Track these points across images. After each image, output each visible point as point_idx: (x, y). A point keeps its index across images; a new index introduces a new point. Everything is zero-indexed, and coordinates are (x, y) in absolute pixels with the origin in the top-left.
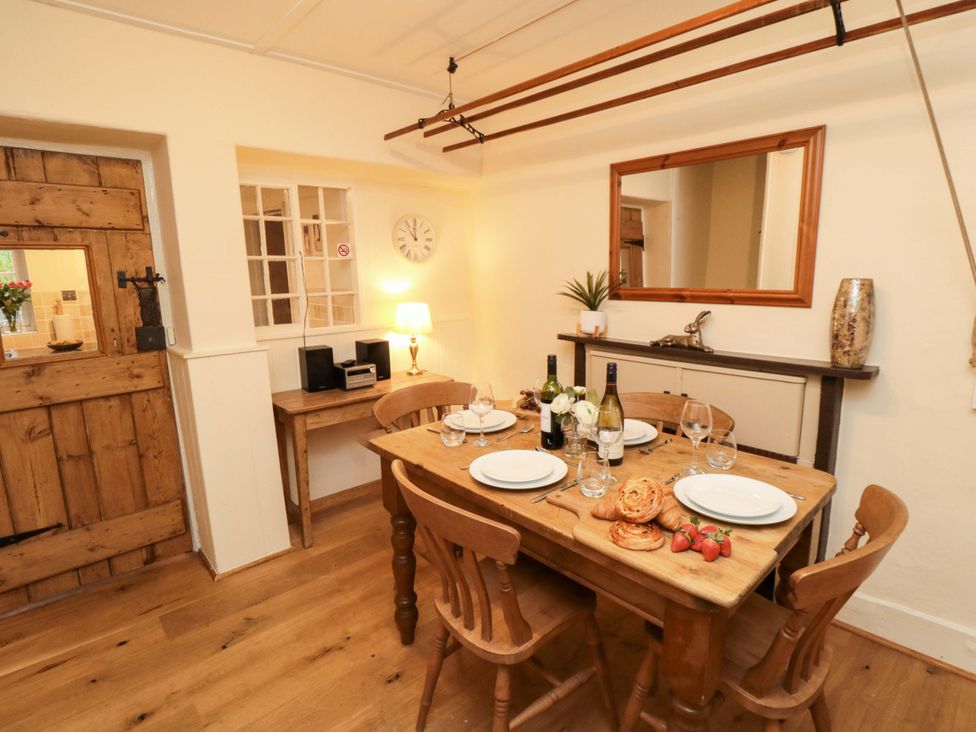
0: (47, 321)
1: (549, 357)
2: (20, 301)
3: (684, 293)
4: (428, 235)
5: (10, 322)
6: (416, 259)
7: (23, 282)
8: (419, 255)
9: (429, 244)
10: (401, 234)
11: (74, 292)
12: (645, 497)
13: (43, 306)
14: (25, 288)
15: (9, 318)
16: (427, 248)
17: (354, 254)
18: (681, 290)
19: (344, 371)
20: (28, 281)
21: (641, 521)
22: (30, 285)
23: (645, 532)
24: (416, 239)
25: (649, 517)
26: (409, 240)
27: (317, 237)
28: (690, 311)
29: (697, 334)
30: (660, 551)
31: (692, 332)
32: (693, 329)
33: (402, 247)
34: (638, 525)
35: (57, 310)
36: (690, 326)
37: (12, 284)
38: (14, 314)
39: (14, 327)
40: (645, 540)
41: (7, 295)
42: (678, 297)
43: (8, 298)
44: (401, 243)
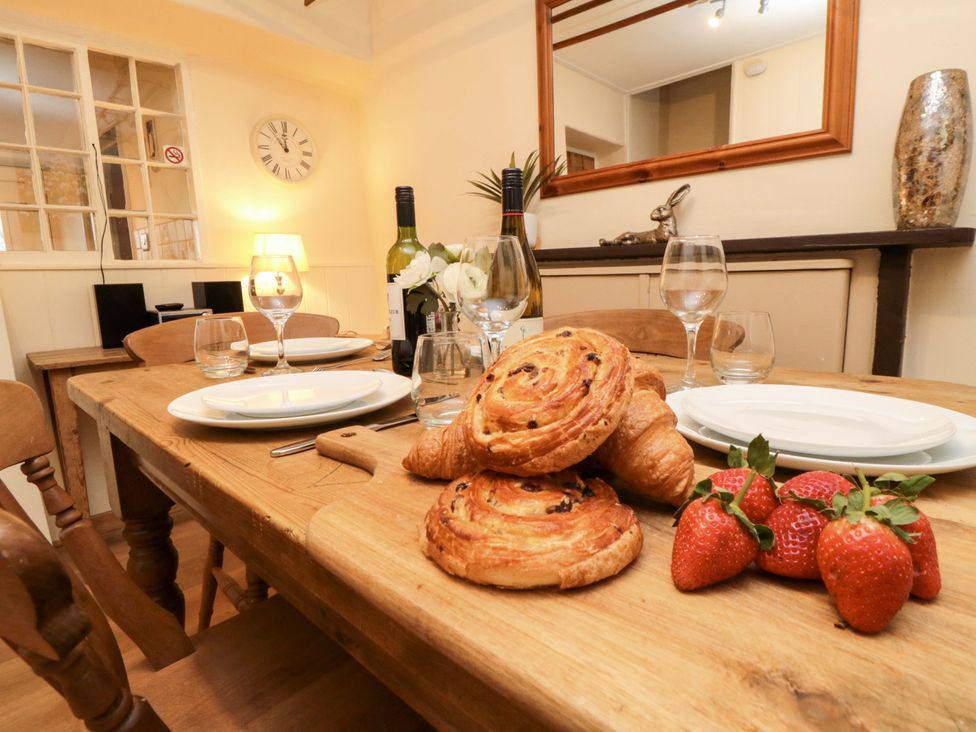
1: (398, 190)
3: (649, 166)
4: (306, 148)
6: (287, 177)
8: (293, 172)
9: (307, 159)
10: (263, 141)
12: (561, 376)
16: (303, 164)
17: (190, 160)
18: (643, 163)
19: (157, 315)
21: (546, 463)
23: (560, 509)
24: (286, 150)
25: (573, 449)
26: (276, 151)
27: (152, 151)
28: (658, 193)
29: (670, 222)
30: (622, 587)
31: (661, 219)
32: (664, 213)
33: (266, 159)
34: (535, 483)
36: (659, 210)
40: (554, 541)
42: (640, 175)
44: (265, 153)
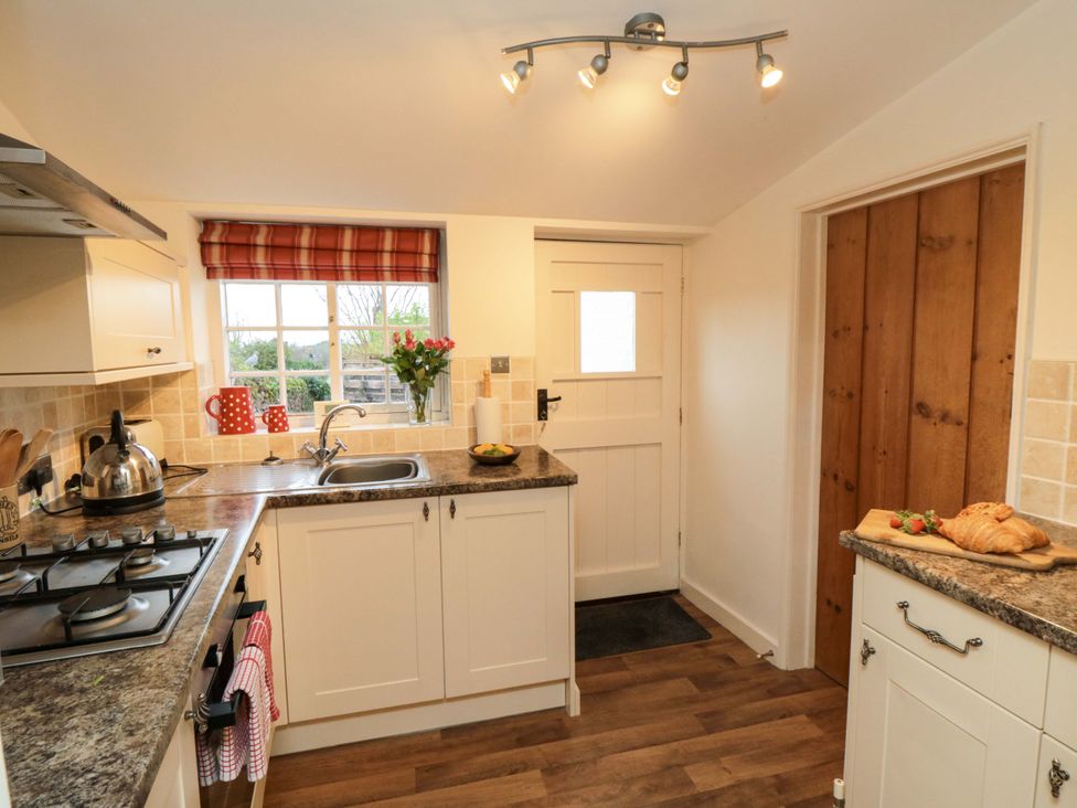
0: (467, 406)
2: (435, 371)
5: (418, 404)
7: (442, 340)
11: (506, 360)
13: (465, 382)
14: (445, 350)
15: (417, 398)
20: (447, 339)
22: (452, 345)
35: (484, 389)
37: (429, 342)
38: (425, 393)
39: (422, 414)
41: (419, 360)
43: (420, 366)
